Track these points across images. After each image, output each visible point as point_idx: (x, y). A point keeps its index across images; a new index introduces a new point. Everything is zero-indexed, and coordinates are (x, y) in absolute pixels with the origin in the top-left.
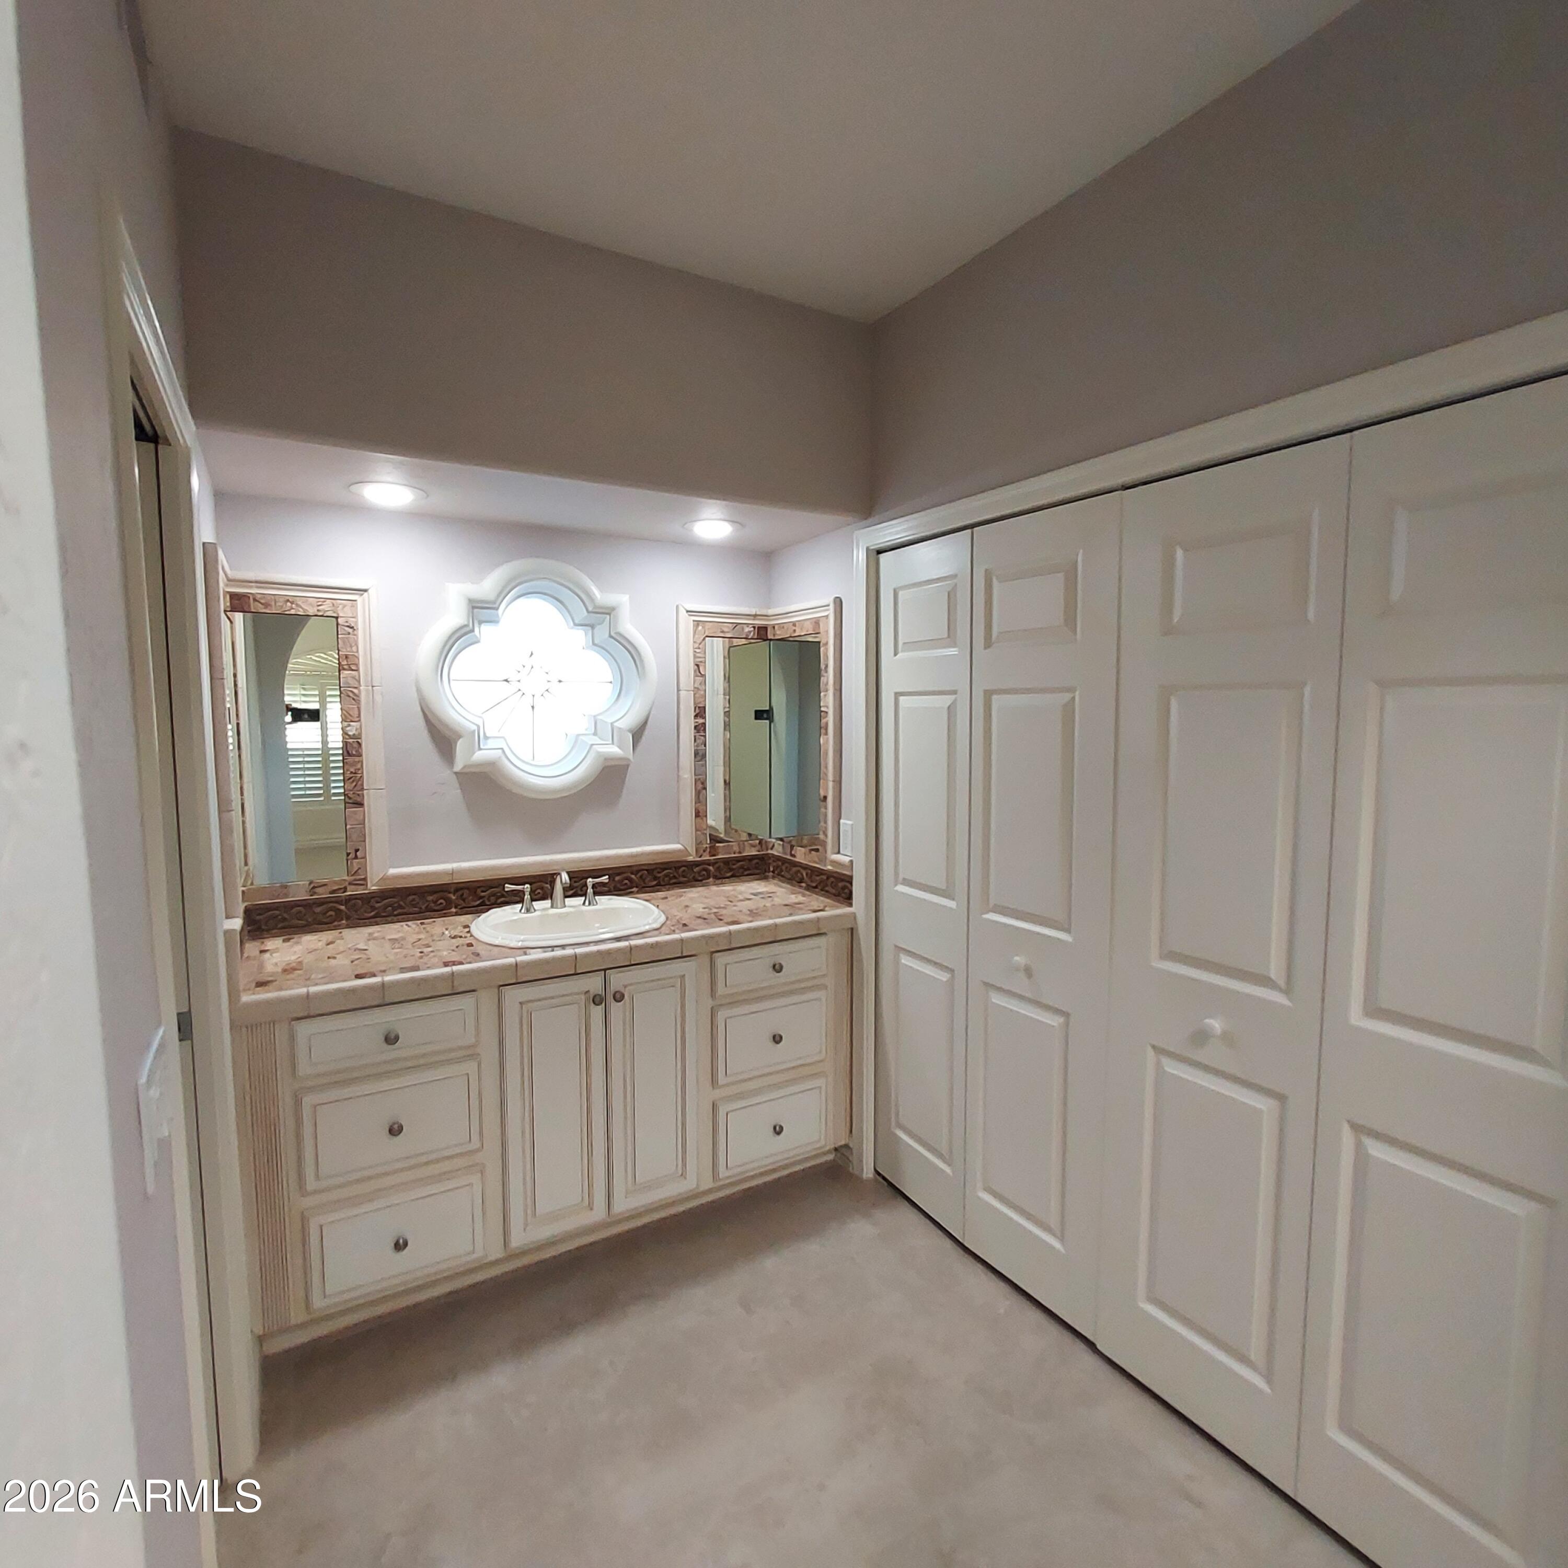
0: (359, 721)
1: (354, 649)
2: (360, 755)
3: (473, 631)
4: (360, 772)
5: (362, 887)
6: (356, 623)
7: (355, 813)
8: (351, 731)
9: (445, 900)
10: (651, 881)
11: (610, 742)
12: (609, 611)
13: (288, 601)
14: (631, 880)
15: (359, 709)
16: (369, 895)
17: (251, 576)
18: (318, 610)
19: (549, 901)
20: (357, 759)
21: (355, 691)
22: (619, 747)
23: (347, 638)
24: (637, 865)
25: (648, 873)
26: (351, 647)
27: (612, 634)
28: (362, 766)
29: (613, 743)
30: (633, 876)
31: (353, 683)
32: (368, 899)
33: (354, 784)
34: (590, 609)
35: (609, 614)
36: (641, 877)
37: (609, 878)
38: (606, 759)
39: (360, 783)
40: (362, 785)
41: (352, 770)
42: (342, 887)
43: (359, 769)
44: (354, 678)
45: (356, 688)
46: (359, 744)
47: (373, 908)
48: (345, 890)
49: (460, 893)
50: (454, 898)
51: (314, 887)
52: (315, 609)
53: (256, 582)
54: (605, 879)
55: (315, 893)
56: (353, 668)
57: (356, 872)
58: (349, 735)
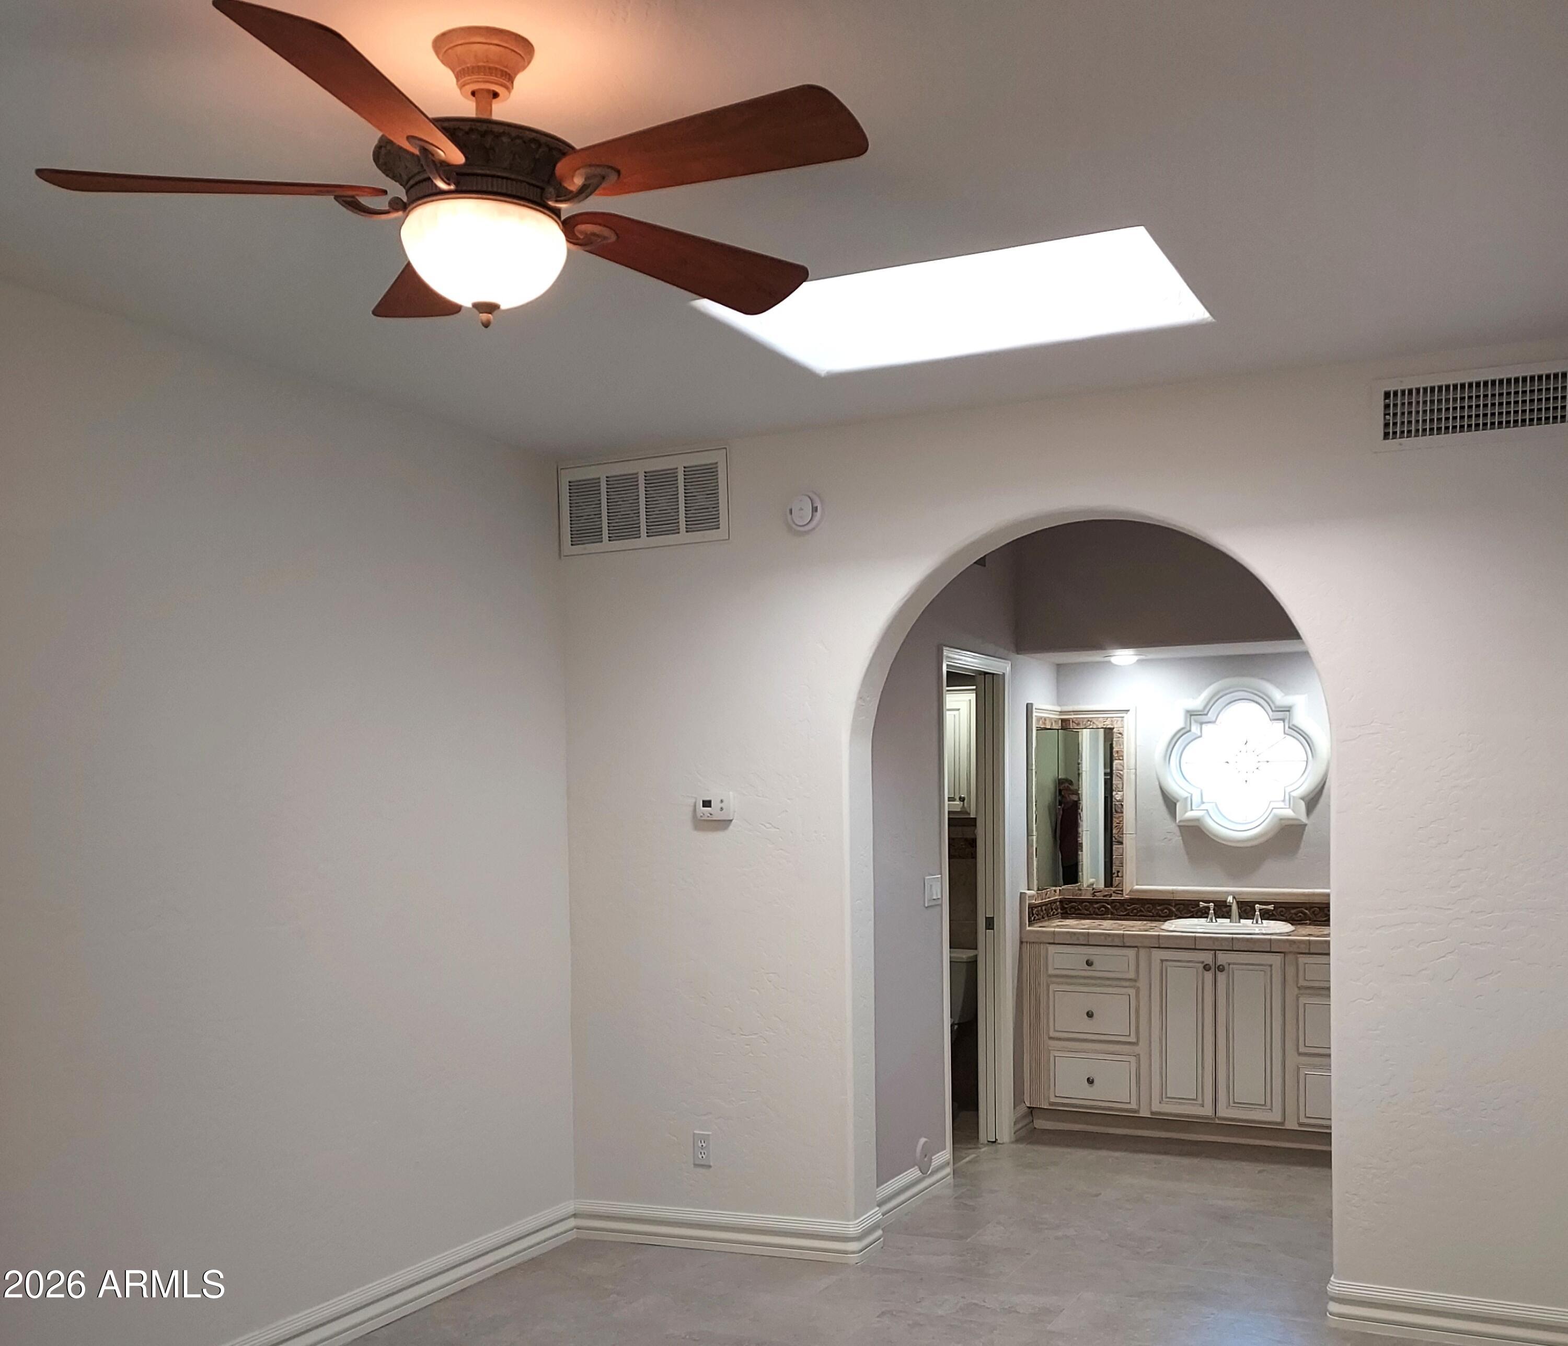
0: (1123, 791)
1: (1122, 747)
2: (1122, 813)
3: (1190, 731)
4: (1122, 823)
5: (1120, 895)
6: (1123, 731)
7: (1118, 848)
8: (1118, 797)
9: (1168, 910)
10: (1321, 917)
11: (1288, 807)
12: (1288, 710)
13: (1089, 721)
14: (1305, 914)
15: (1123, 785)
16: (1124, 901)
17: (1070, 708)
18: (1104, 725)
19: (1229, 920)
20: (1120, 815)
21: (1121, 772)
22: (1293, 811)
23: (1118, 740)
24: (1309, 903)
25: (1320, 910)
26: (1120, 745)
27: (1291, 726)
28: (1123, 819)
29: (1289, 808)
30: (1307, 911)
31: (1120, 768)
32: (1122, 903)
33: (1118, 830)
34: (1274, 709)
35: (1289, 711)
36: (1314, 912)
37: (1274, 907)
38: (1281, 819)
39: (1121, 830)
40: (1123, 831)
41: (1118, 822)
42: (1110, 893)
43: (1121, 821)
44: (1121, 764)
45: (1121, 771)
46: (1122, 805)
47: (1126, 910)
48: (1111, 896)
49: (1178, 907)
50: (1174, 910)
51: (1095, 892)
52: (1102, 724)
53: (1073, 712)
54: (1271, 907)
55: (1095, 896)
56: (1121, 758)
57: (1117, 885)
58: (1117, 800)
